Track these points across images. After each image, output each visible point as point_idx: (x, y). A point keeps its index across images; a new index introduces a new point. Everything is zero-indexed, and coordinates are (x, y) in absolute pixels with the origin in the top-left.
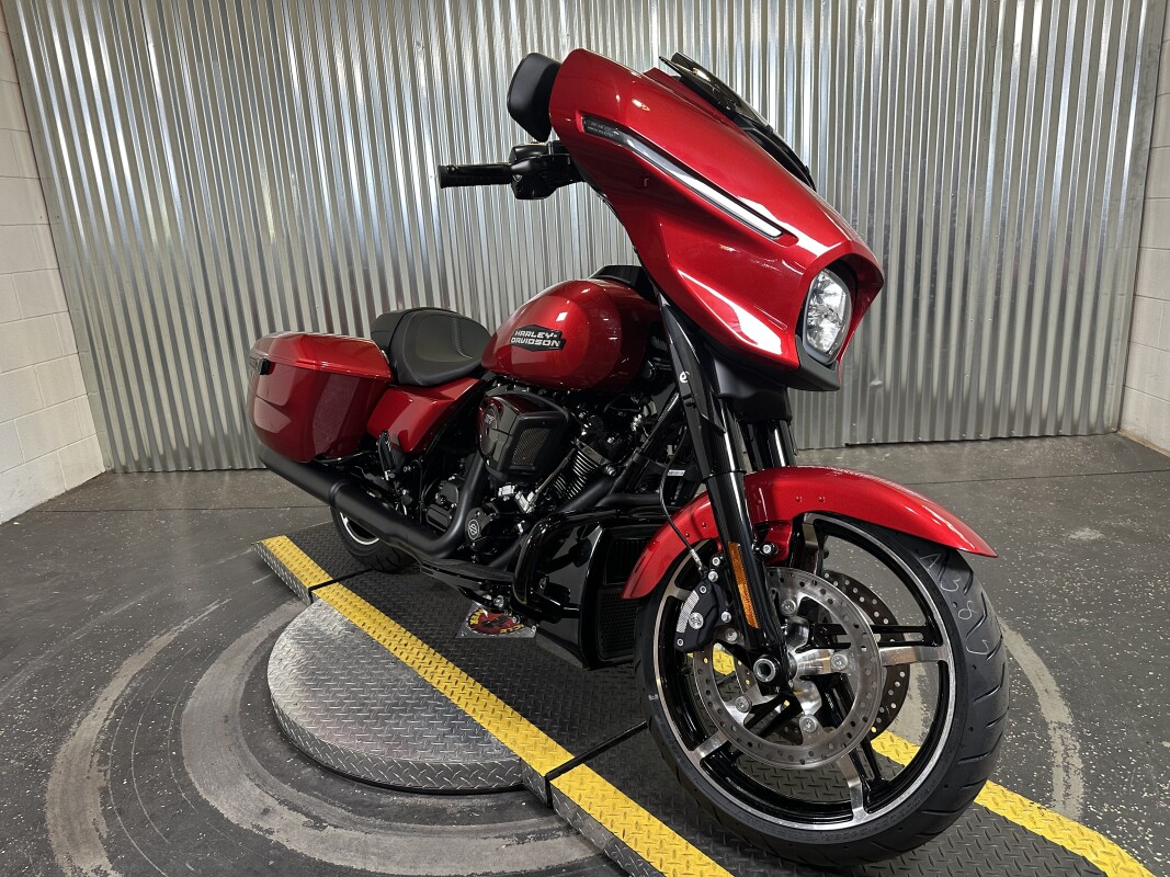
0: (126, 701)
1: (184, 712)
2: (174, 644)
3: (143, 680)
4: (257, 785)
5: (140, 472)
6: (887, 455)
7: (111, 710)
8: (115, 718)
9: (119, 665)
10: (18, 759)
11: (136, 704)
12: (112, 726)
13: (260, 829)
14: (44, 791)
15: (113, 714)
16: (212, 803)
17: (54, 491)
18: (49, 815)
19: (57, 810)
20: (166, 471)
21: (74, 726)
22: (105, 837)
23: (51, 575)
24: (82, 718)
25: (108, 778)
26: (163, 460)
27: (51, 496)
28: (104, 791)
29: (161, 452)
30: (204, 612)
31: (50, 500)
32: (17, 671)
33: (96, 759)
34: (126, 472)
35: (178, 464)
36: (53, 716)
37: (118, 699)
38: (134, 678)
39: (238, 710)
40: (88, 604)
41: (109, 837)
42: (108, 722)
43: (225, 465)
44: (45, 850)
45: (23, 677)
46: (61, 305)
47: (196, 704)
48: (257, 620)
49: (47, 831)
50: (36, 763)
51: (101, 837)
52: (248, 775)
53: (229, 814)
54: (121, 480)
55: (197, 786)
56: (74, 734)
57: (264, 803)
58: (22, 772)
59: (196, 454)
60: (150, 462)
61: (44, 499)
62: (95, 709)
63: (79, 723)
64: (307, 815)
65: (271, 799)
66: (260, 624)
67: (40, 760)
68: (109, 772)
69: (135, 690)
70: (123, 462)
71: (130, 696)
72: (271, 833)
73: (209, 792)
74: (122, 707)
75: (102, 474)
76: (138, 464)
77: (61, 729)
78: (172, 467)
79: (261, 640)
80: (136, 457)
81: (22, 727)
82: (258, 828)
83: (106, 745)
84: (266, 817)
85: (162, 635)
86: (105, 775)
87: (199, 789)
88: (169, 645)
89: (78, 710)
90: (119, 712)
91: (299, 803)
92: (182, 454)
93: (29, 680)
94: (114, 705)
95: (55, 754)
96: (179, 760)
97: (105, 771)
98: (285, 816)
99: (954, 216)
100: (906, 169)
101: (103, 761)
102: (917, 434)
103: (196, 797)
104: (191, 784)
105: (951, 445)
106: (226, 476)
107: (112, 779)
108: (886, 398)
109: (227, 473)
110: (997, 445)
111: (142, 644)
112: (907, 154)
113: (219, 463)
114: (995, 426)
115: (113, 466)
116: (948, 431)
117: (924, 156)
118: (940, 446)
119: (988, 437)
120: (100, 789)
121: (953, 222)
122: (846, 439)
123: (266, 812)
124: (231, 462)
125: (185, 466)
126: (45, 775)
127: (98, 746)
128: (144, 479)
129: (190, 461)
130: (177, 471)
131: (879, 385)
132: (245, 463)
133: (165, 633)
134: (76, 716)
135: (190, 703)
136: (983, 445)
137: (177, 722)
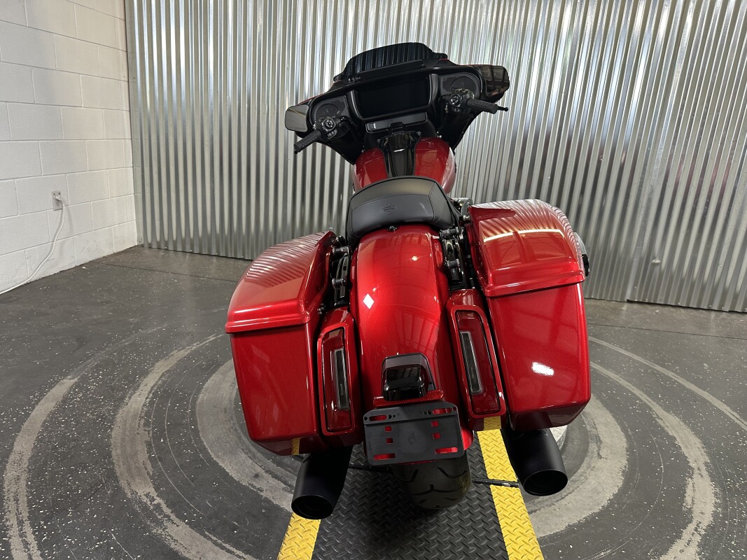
0: (159, 388)
1: (198, 402)
2: (188, 357)
3: (169, 377)
4: (250, 457)
5: (159, 249)
6: (657, 311)
7: (150, 392)
8: (153, 398)
9: (153, 365)
10: (92, 414)
11: (165, 391)
12: (151, 403)
13: (254, 487)
14: (109, 437)
15: (151, 395)
16: (221, 464)
17: (107, 251)
18: (113, 453)
19: (119, 451)
20: (175, 251)
21: (127, 399)
22: (151, 473)
23: (107, 302)
24: (132, 395)
25: (151, 435)
26: (175, 243)
27: (105, 255)
28: (149, 444)
29: (175, 238)
30: (206, 340)
31: (104, 257)
32: (88, 358)
33: (142, 422)
34: (150, 247)
35: (184, 247)
36: (113, 390)
37: (154, 386)
38: (163, 375)
39: (233, 406)
40: (131, 324)
41: (154, 474)
42: (148, 400)
43: (214, 252)
44: (112, 475)
45: (92, 363)
46: (128, 135)
47: (205, 398)
49: (113, 464)
50: (104, 418)
51: (148, 474)
52: (243, 450)
53: (233, 474)
54: (147, 251)
55: (210, 451)
56: (127, 404)
57: (255, 470)
58: (95, 423)
59: (196, 243)
60: (167, 244)
61: (101, 256)
62: (140, 390)
63: (130, 398)
64: (285, 483)
65: (259, 468)
67: (106, 417)
68: (151, 432)
69: (164, 382)
70: (150, 241)
71: (162, 386)
72: (262, 491)
73: (218, 457)
74: (156, 392)
75: (135, 246)
76: (158, 244)
77: (119, 399)
78: (180, 249)
80: (158, 239)
81: (93, 394)
82: (252, 485)
83: (148, 414)
84: (257, 480)
85: (179, 350)
86: (149, 433)
87: (211, 454)
88: (185, 357)
89: (129, 388)
90: (155, 395)
91: (279, 474)
92: (188, 241)
93: (96, 365)
94: (152, 390)
95: (115, 415)
96: (196, 432)
97: (149, 431)
98: (270, 481)
99: (732, 154)
100: (704, 118)
101: (147, 424)
102: (678, 300)
103: (210, 459)
104: (205, 449)
105: (701, 311)
106: (215, 260)
107: (153, 437)
108: (661, 274)
109: (215, 257)
110: (734, 316)
111: (167, 354)
112: (707, 108)
113: (210, 249)
114: (734, 303)
115: (143, 243)
116: (700, 302)
117: (718, 111)
118: (692, 310)
119: (727, 310)
120: (146, 442)
121: (731, 159)
122: (628, 297)
123: (257, 476)
124: (218, 251)
125: (188, 249)
126: (110, 427)
127: (143, 414)
128: (162, 253)
129: (192, 247)
130: (182, 251)
131: (658, 264)
132: (227, 253)
133: (181, 350)
134: (128, 392)
135: (201, 396)
136: (724, 315)
137: (193, 408)
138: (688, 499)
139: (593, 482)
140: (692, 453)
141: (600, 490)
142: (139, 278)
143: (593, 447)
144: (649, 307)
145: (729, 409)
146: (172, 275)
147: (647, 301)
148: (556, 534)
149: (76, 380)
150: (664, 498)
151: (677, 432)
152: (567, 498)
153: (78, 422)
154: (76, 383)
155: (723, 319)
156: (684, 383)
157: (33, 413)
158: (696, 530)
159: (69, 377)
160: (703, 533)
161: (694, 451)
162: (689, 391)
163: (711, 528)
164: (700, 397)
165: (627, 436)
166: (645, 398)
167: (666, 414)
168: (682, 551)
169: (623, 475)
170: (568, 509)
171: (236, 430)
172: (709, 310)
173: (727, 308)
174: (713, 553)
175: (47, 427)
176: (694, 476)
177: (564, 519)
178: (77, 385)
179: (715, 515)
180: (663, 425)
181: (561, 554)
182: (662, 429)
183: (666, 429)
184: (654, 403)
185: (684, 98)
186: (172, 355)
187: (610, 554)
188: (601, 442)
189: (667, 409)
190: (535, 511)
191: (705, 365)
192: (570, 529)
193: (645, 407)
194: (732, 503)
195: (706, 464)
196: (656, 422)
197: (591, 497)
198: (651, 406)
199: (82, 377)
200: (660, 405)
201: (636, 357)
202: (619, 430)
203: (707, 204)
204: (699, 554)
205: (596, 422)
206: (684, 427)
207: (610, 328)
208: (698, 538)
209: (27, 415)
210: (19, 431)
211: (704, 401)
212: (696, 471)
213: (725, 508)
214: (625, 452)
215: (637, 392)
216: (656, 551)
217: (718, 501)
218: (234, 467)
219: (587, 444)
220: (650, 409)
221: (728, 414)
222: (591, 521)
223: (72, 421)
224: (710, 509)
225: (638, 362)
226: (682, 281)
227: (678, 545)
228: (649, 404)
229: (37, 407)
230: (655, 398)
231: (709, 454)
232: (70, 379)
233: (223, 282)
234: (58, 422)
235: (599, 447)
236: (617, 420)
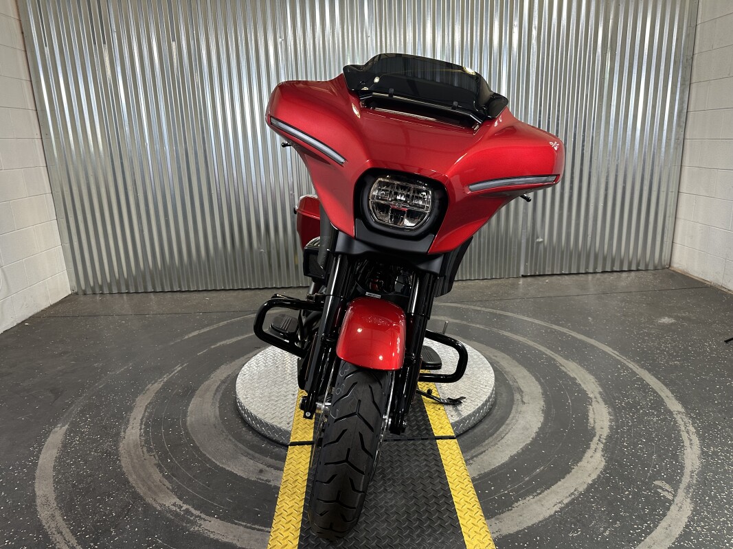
0: (148, 419)
1: (188, 424)
2: (163, 388)
3: (153, 408)
4: (250, 459)
5: (94, 294)
6: (547, 281)
7: (141, 424)
8: (145, 428)
9: (134, 401)
10: (95, 452)
11: (154, 420)
12: (146, 432)
13: (263, 480)
14: (120, 467)
15: (143, 427)
16: (227, 468)
17: (44, 305)
18: (130, 479)
19: (134, 477)
20: (111, 293)
21: (123, 433)
22: (171, 488)
23: (65, 353)
24: (125, 429)
25: (157, 458)
26: (110, 286)
27: (42, 308)
28: (158, 466)
29: (109, 281)
30: (174, 370)
31: (42, 310)
32: (70, 405)
33: (144, 449)
34: (85, 294)
35: (119, 288)
36: (106, 429)
37: (142, 418)
38: (147, 407)
39: (220, 421)
40: (97, 368)
41: (173, 488)
42: (142, 431)
43: (150, 289)
44: (136, 497)
45: (76, 409)
47: (193, 419)
48: (210, 374)
49: (134, 487)
50: (109, 454)
51: (168, 488)
53: (240, 473)
54: (82, 298)
55: (214, 461)
56: (124, 438)
57: (258, 468)
58: (101, 458)
59: (131, 283)
60: (101, 287)
61: (39, 310)
62: (130, 423)
63: (125, 432)
65: (261, 465)
66: (212, 376)
67: (110, 452)
68: (156, 456)
69: (151, 413)
70: (83, 288)
71: (150, 417)
72: (270, 481)
73: (223, 464)
74: (147, 423)
75: (69, 295)
76: (93, 289)
77: (115, 435)
78: (115, 291)
79: (217, 384)
80: (92, 284)
81: (89, 435)
82: (260, 479)
83: (147, 442)
84: (263, 474)
85: (153, 384)
87: (216, 462)
88: (160, 389)
89: (120, 424)
90: (147, 425)
91: (279, 466)
92: (122, 283)
93: (80, 411)
94: (142, 422)
95: (117, 449)
96: (196, 447)
97: (154, 456)
99: (583, 146)
100: (558, 120)
101: (150, 450)
102: (561, 269)
103: (217, 466)
104: (209, 460)
105: (580, 275)
106: (152, 296)
107: (160, 459)
108: (545, 249)
109: (152, 294)
110: (606, 275)
111: (143, 389)
112: (559, 111)
113: (145, 287)
114: (604, 265)
115: (76, 290)
116: (578, 268)
117: (567, 113)
118: (574, 276)
119: (600, 271)
120: (155, 464)
121: (583, 150)
122: (522, 273)
123: (261, 471)
124: (154, 287)
125: (124, 290)
126: (117, 459)
127: (143, 443)
128: (98, 298)
129: (127, 287)
130: (118, 293)
131: (541, 242)
132: (163, 287)
133: (154, 383)
134: (121, 428)
135: (188, 418)
136: (598, 275)
137: (186, 429)
138: (591, 421)
139: (522, 422)
140: (589, 387)
141: (528, 426)
142: (86, 325)
143: (517, 396)
144: (540, 278)
145: (611, 349)
146: (117, 317)
147: (537, 273)
148: (503, 464)
149: (67, 426)
150: (574, 423)
151: (576, 374)
152: (506, 437)
153: (86, 462)
154: (68, 429)
155: (598, 279)
156: (575, 336)
157: (40, 462)
158: (599, 440)
159: (59, 425)
160: (604, 441)
161: (591, 386)
162: (580, 341)
163: (609, 438)
164: (589, 344)
165: (541, 384)
166: (549, 352)
167: (566, 361)
168: (592, 457)
169: (543, 413)
170: (508, 445)
171: (230, 439)
172: (587, 273)
173: (599, 269)
174: (613, 453)
175: (59, 470)
176: (593, 404)
177: (507, 452)
178: (70, 431)
179: (611, 428)
180: (565, 370)
181: (509, 477)
182: (565, 373)
183: (568, 373)
184: (557, 355)
185: (541, 105)
186: (148, 389)
187: (543, 469)
188: (522, 392)
189: (567, 358)
190: (485, 451)
191: (590, 318)
192: (512, 459)
193: (550, 359)
194: (622, 418)
195: (600, 393)
196: (560, 369)
197: (522, 433)
198: (555, 358)
199: (72, 423)
200: (561, 356)
201: (537, 321)
202: (534, 380)
203: (571, 188)
204: (603, 456)
205: (515, 377)
206: (581, 369)
207: (512, 301)
208: (602, 446)
209: (36, 465)
210: (34, 479)
211: (592, 346)
212: (594, 400)
213: (617, 421)
214: (541, 396)
215: (543, 349)
216: (574, 460)
217: (612, 417)
218: (240, 468)
219: (513, 394)
220: (554, 360)
221: (611, 353)
222: (526, 450)
223: (79, 461)
224: (606, 424)
225: (539, 325)
226: (562, 253)
227: (589, 453)
228: (553, 357)
229: (41, 456)
230: (556, 351)
231: (601, 385)
232: (61, 427)
233: (169, 316)
234: (68, 465)
235: (522, 396)
236: (531, 372)
